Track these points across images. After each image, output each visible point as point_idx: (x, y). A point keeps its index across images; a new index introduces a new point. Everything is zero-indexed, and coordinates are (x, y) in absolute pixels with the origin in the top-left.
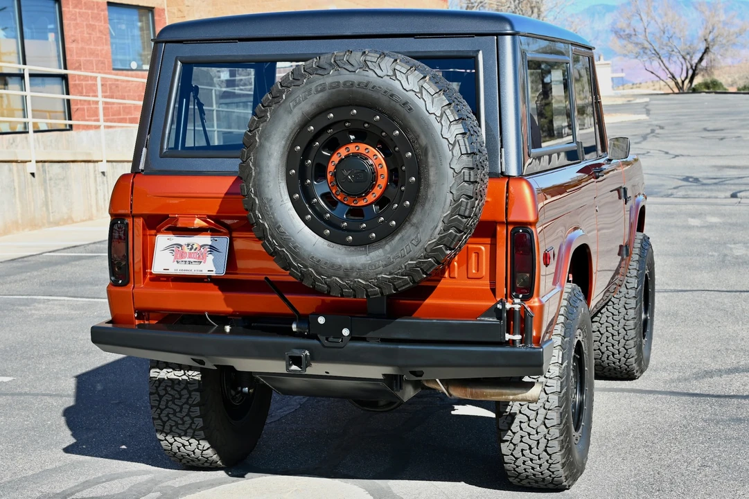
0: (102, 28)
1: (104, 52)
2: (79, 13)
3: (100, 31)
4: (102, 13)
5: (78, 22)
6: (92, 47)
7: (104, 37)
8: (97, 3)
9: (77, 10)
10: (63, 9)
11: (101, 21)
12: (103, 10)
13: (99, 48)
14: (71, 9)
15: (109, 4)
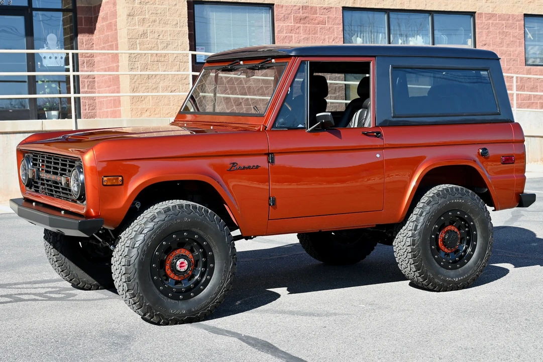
0: (516, 34)
1: (517, 52)
2: (492, 24)
3: (514, 37)
4: (518, 23)
5: (491, 30)
6: (504, 48)
7: (518, 41)
8: (513, 15)
9: (491, 21)
10: (476, 21)
11: (516, 29)
12: (519, 21)
13: (512, 49)
14: (484, 21)
15: (526, 15)
